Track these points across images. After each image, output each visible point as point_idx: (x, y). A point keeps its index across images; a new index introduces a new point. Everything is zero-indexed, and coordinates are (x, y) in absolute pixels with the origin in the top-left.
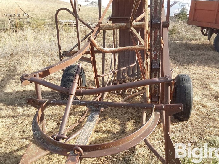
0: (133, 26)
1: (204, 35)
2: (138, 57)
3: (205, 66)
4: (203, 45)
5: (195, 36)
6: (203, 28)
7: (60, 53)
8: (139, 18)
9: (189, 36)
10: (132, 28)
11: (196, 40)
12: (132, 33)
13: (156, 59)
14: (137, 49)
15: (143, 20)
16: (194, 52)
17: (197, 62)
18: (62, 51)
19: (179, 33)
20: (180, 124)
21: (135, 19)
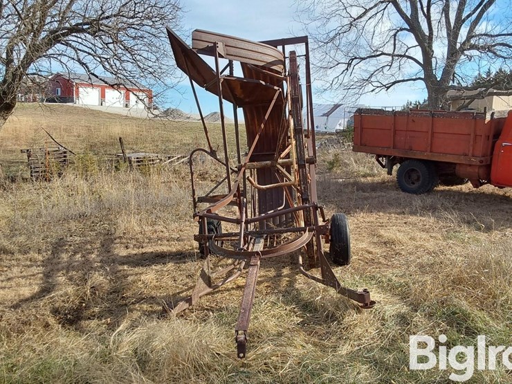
0: (279, 164)
1: (384, 167)
2: (286, 192)
3: (379, 211)
4: (384, 182)
5: (372, 169)
6: (378, 156)
7: (194, 199)
8: (283, 155)
9: (363, 170)
10: (279, 166)
11: (374, 176)
12: (278, 170)
13: (305, 191)
14: (284, 186)
15: (288, 156)
16: (367, 194)
17: (366, 207)
18: (196, 197)
19: (346, 165)
20: (340, 268)
21: (280, 155)
